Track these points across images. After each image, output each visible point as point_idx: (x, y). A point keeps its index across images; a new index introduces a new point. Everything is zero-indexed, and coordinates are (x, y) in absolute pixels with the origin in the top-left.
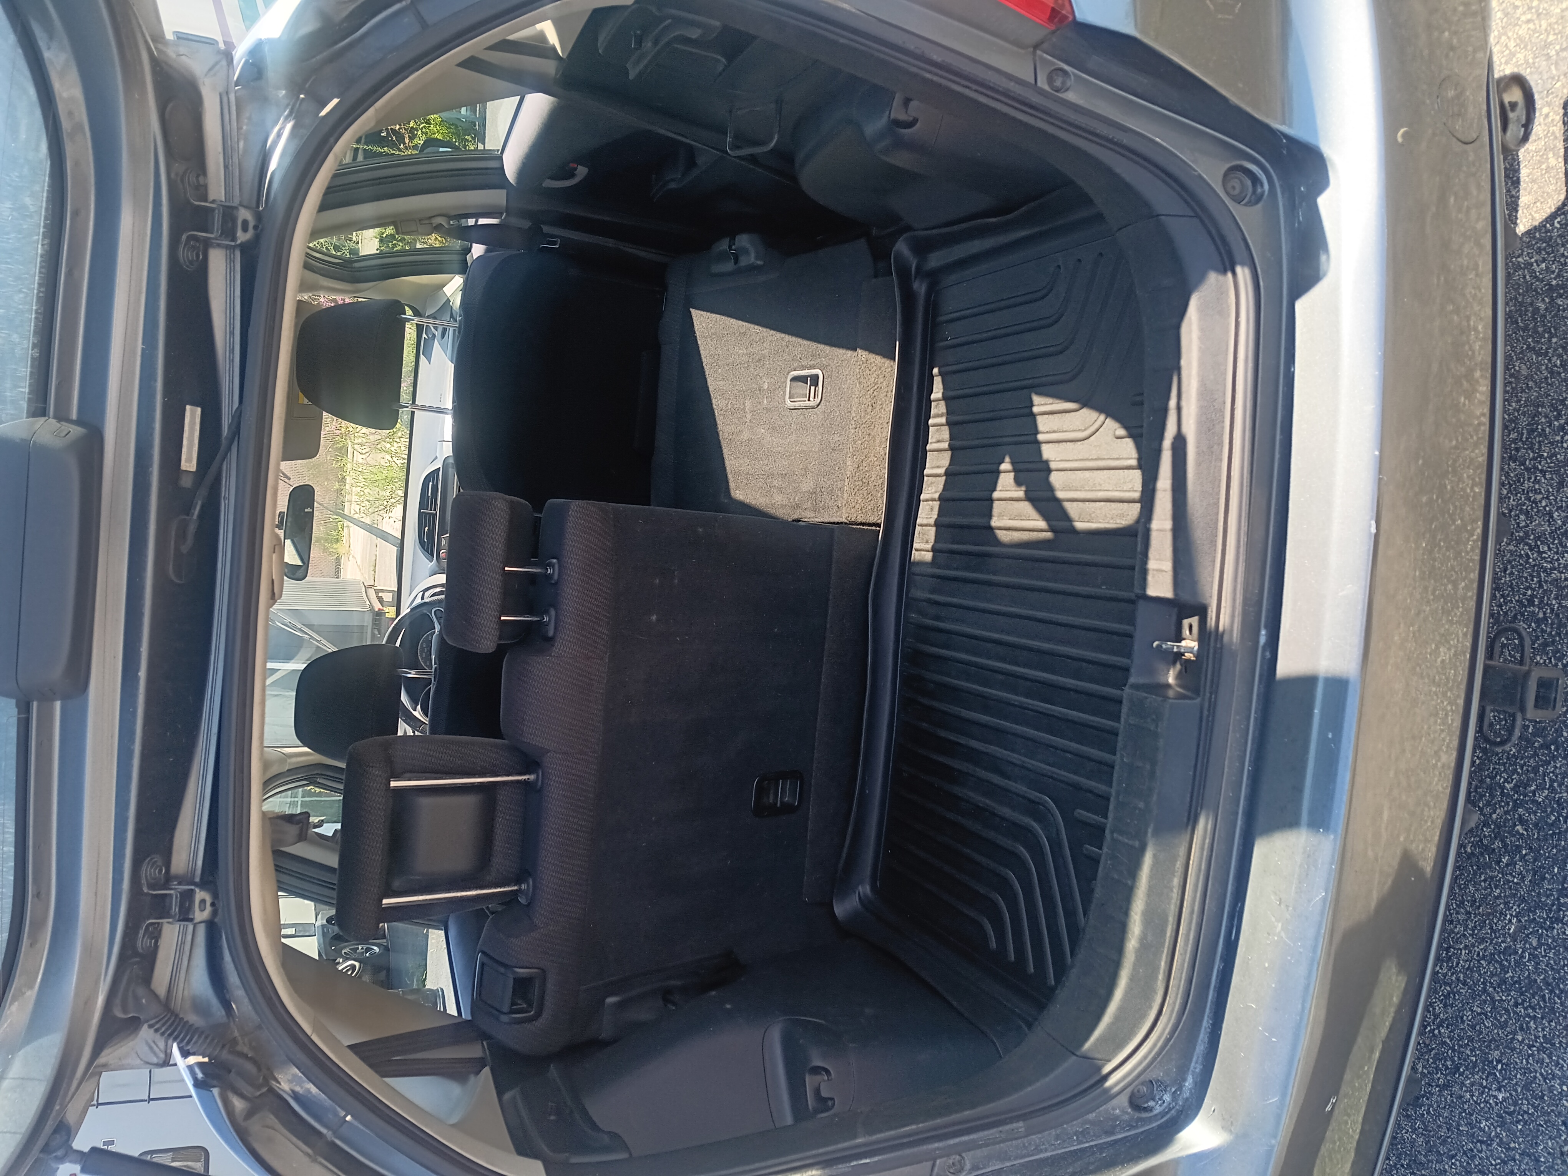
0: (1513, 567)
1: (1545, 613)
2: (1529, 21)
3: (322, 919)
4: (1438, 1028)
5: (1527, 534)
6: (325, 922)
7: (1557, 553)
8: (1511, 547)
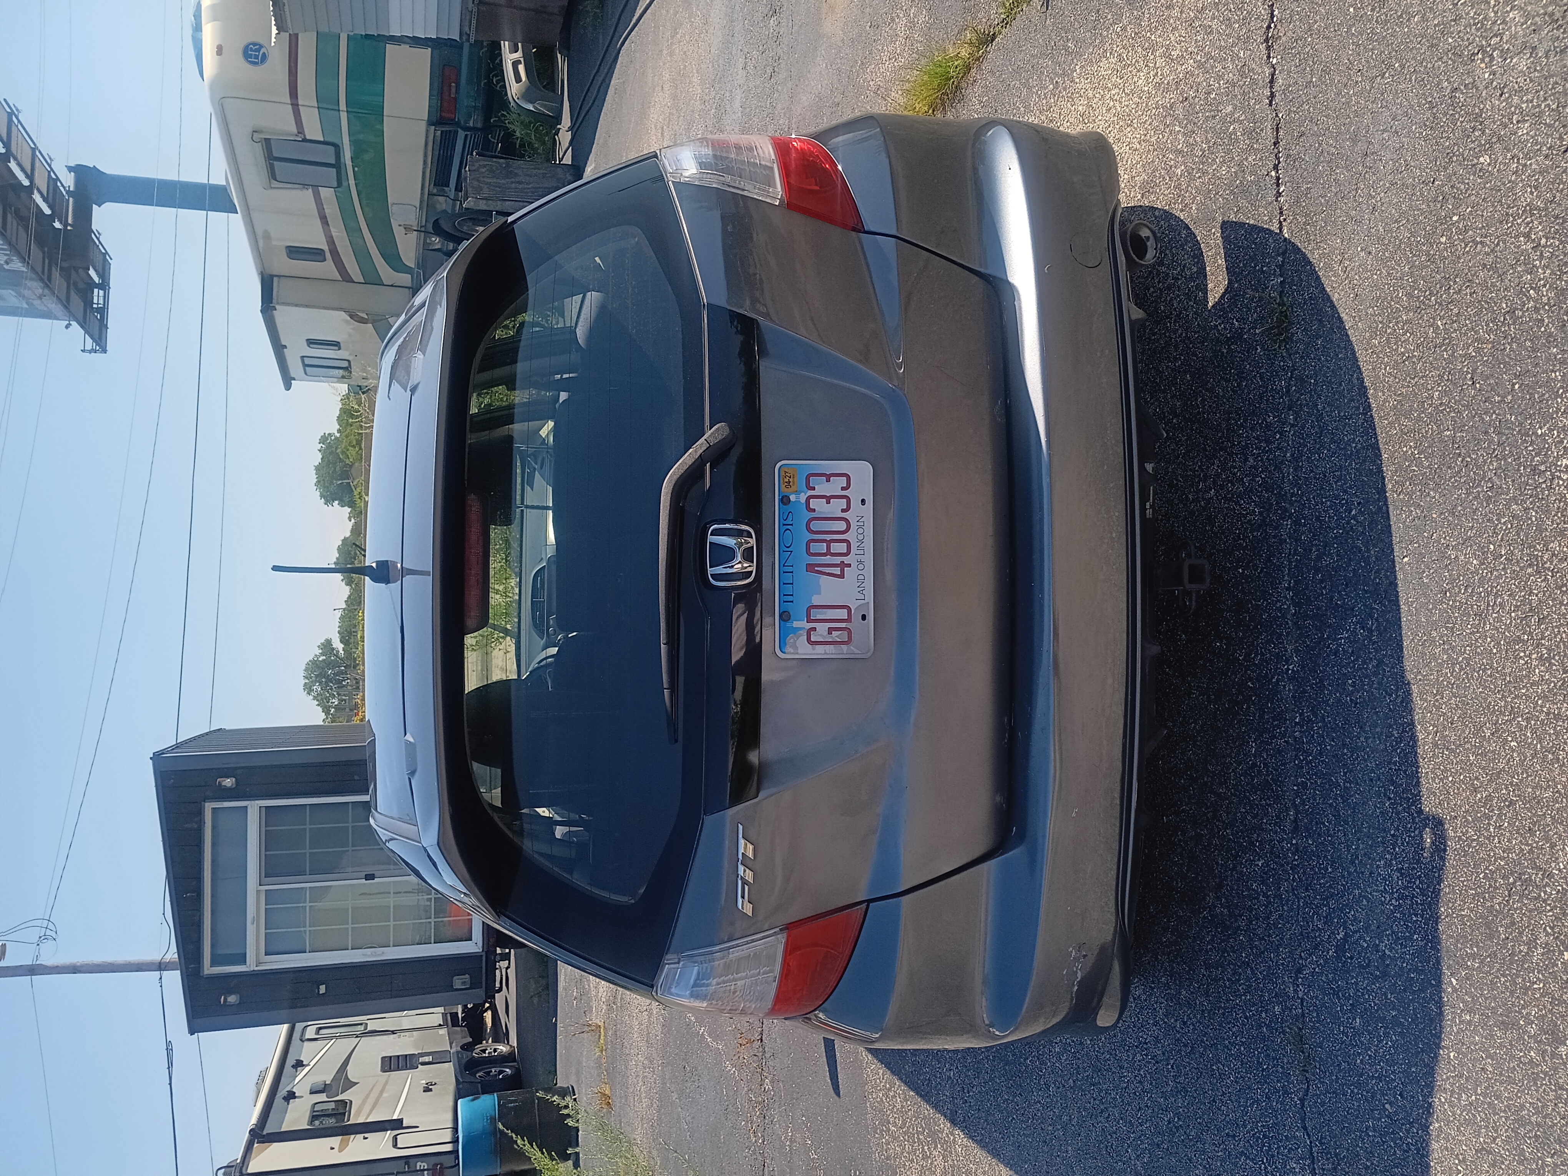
0: (1228, 518)
1: (1246, 543)
2: (1200, 177)
3: (457, 1046)
4: (1225, 831)
5: (1233, 495)
6: (459, 1049)
7: (1248, 504)
8: (1226, 505)
